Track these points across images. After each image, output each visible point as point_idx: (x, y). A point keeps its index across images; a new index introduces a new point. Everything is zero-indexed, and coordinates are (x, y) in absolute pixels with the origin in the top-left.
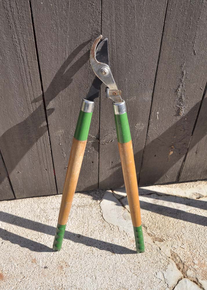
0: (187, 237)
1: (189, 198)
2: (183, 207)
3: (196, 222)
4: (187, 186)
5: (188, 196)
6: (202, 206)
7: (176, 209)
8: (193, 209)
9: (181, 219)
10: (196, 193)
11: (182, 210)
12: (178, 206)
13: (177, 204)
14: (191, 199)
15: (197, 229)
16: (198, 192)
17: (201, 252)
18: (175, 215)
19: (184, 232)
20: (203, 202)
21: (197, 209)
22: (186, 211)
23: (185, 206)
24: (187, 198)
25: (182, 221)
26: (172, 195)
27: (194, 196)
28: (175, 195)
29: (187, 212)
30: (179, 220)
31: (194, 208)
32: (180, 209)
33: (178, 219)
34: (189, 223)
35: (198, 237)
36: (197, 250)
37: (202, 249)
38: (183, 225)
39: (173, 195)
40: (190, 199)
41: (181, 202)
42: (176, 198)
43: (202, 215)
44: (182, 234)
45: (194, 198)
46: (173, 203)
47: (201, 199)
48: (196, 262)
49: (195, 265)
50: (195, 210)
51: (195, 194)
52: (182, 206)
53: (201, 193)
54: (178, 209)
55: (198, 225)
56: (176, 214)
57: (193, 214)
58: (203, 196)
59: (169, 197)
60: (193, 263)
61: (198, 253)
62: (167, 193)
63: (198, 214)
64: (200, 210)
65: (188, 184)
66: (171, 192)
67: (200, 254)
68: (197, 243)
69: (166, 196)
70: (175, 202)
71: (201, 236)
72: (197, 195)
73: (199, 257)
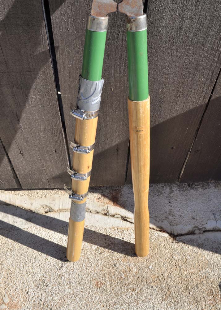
0: (9, 264)
1: (33, 211)
2: (21, 223)
3: (29, 245)
4: (39, 194)
5: (33, 209)
6: (47, 223)
7: (10, 224)
8: (33, 227)
9: (11, 239)
10: (46, 205)
11: (17, 226)
12: (15, 220)
13: (15, 217)
14: (36, 212)
15: (26, 255)
16: (48, 204)
17: (18, 288)
18: (6, 232)
19: (8, 257)
20: (50, 218)
21: (38, 227)
22: (22, 228)
23: (24, 221)
24: (31, 211)
25: (12, 240)
26: (13, 206)
27: (42, 208)
28: (17, 205)
29: (24, 229)
30: (8, 239)
31: (35, 225)
32: (16, 225)
33: (7, 237)
34: (20, 244)
35: (24, 266)
36: (15, 283)
37: (22, 282)
38: (11, 247)
39: (15, 205)
40: (34, 213)
41: (20, 216)
42: (16, 209)
43: (41, 236)
44: (4, 259)
45: (42, 211)
46: (10, 216)
47: (49, 215)
48: (7, 300)
49: (4, 305)
50: (34, 228)
51: (44, 206)
52: (20, 221)
53: (52, 206)
54: (13, 225)
55: (30, 249)
56: (9, 231)
57: (30, 233)
58: (53, 210)
59: (8, 207)
60: (2, 301)
61: (15, 288)
62: (8, 202)
63: (37, 235)
64: (42, 229)
65: (40, 192)
66: (14, 201)
67: (17, 290)
68: (18, 274)
69: (4, 206)
70: (14, 214)
71: (28, 265)
72: (46, 209)
73: (14, 293)
